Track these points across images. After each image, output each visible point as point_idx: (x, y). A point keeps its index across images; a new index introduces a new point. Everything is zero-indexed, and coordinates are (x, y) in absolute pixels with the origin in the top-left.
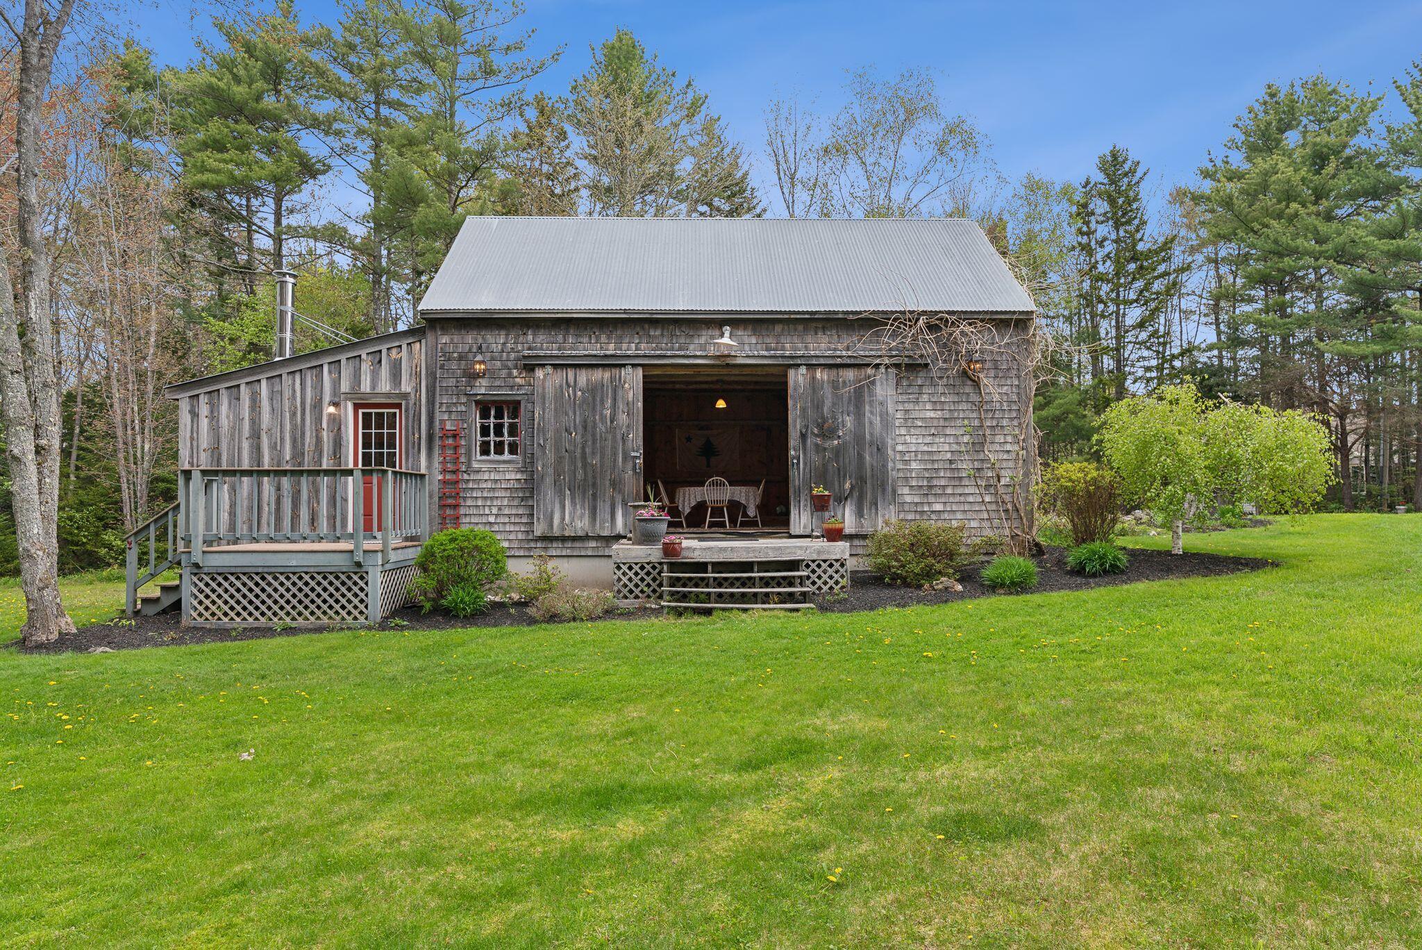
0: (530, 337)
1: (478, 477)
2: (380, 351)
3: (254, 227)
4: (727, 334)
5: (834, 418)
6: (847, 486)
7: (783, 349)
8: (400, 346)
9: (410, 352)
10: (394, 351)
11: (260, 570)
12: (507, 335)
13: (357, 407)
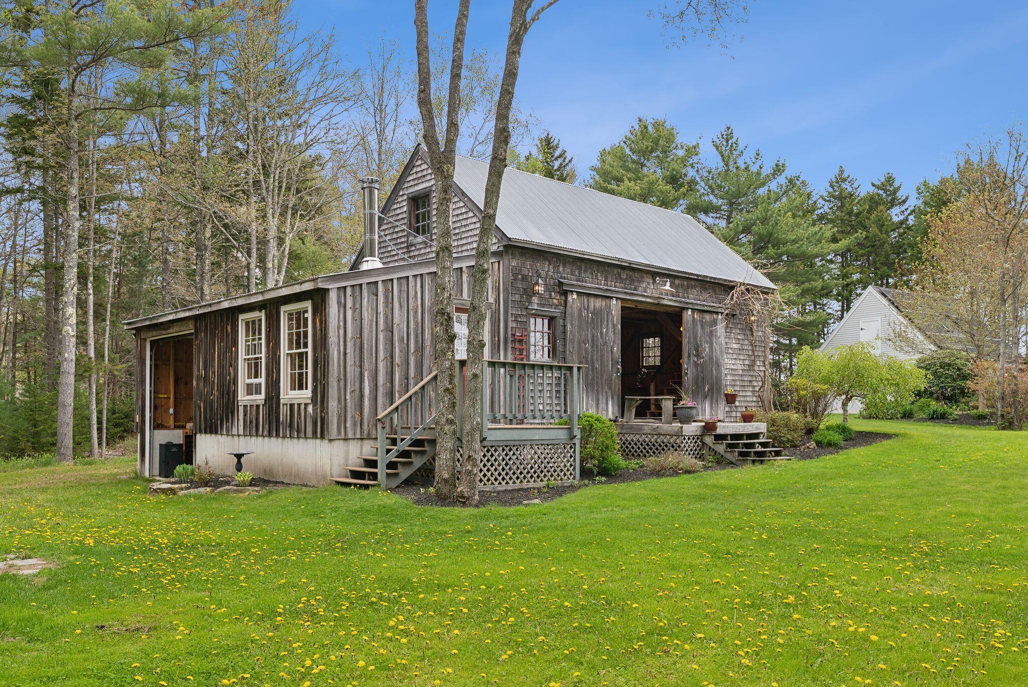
0: (561, 269)
4: (668, 284)
5: (702, 345)
6: (706, 389)
9: (493, 270)
12: (549, 265)
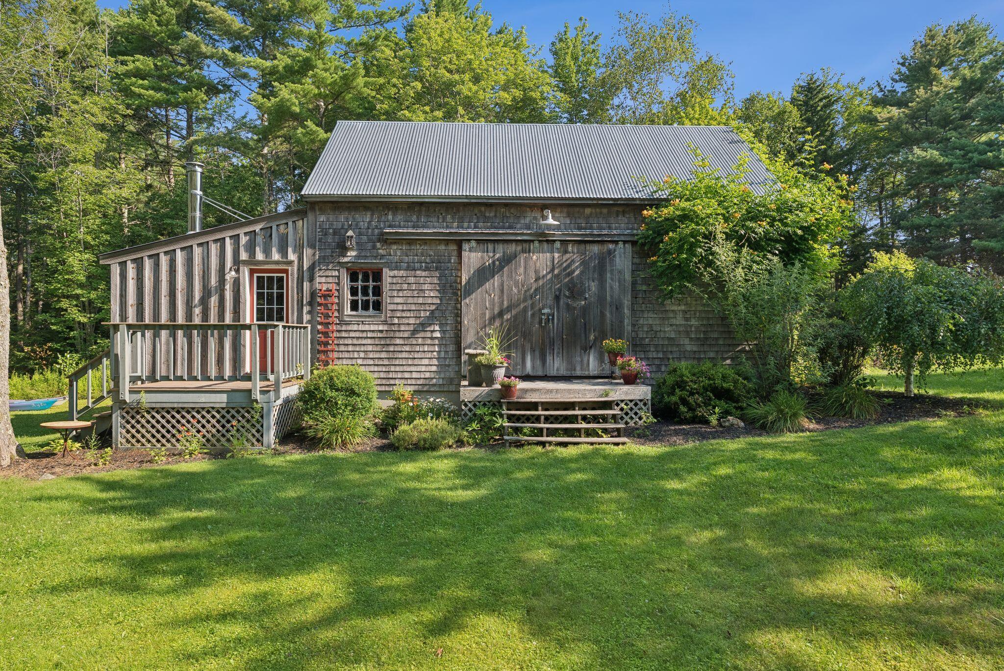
0: (390, 217)
1: (350, 328)
2: (271, 227)
3: (172, 132)
4: (550, 216)
5: (582, 283)
6: (592, 337)
7: (591, 228)
8: (287, 224)
9: (295, 228)
10: (282, 228)
11: (176, 405)
12: (372, 215)
13: (252, 272)
